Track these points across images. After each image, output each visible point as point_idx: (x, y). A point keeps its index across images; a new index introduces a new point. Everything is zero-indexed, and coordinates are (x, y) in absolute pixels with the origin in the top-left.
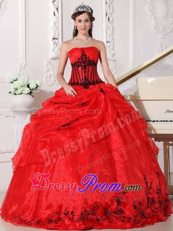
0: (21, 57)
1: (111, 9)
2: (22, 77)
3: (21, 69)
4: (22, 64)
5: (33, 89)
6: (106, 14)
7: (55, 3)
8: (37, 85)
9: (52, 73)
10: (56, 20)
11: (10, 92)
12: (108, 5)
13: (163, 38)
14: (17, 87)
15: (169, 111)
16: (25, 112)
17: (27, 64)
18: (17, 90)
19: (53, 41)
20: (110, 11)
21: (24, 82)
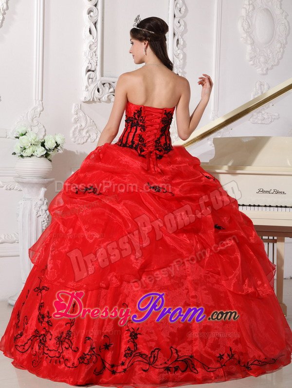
0: (34, 99)
1: (182, 26)
2: (36, 129)
3: (34, 117)
4: (35, 109)
5: (50, 150)
6: (174, 34)
7: (92, 14)
8: (56, 142)
9: (84, 125)
10: (93, 40)
11: (14, 154)
12: (177, 20)
13: (264, 74)
14: (25, 145)
15: (263, 191)
16: (37, 184)
17: (43, 109)
18: (24, 151)
19: (86, 74)
20: (181, 29)
21: (36, 138)
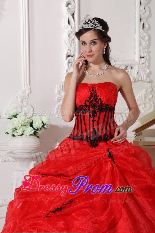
0: (23, 83)
1: (147, 12)
2: (25, 109)
3: (24, 98)
4: (24, 92)
5: (38, 129)
6: (140, 19)
7: (70, 6)
8: (43, 122)
10: (72, 30)
11: (7, 133)
12: (142, 6)
14: (16, 126)
16: (27, 158)
17: (31, 91)
18: (15, 131)
19: (66, 59)
20: (146, 14)
21: (25, 120)
